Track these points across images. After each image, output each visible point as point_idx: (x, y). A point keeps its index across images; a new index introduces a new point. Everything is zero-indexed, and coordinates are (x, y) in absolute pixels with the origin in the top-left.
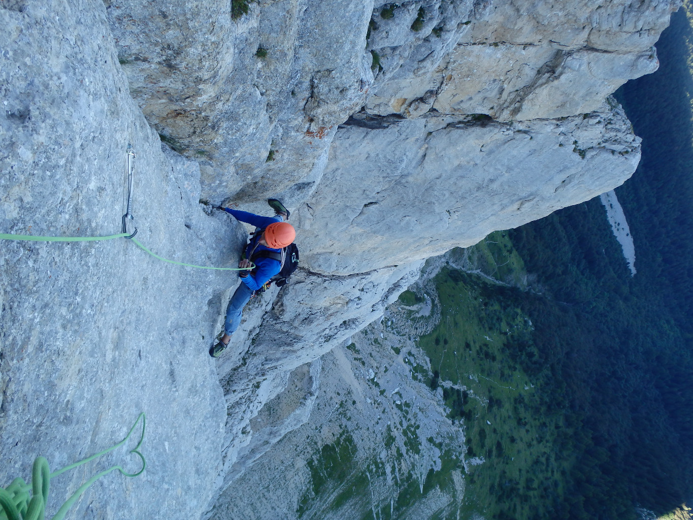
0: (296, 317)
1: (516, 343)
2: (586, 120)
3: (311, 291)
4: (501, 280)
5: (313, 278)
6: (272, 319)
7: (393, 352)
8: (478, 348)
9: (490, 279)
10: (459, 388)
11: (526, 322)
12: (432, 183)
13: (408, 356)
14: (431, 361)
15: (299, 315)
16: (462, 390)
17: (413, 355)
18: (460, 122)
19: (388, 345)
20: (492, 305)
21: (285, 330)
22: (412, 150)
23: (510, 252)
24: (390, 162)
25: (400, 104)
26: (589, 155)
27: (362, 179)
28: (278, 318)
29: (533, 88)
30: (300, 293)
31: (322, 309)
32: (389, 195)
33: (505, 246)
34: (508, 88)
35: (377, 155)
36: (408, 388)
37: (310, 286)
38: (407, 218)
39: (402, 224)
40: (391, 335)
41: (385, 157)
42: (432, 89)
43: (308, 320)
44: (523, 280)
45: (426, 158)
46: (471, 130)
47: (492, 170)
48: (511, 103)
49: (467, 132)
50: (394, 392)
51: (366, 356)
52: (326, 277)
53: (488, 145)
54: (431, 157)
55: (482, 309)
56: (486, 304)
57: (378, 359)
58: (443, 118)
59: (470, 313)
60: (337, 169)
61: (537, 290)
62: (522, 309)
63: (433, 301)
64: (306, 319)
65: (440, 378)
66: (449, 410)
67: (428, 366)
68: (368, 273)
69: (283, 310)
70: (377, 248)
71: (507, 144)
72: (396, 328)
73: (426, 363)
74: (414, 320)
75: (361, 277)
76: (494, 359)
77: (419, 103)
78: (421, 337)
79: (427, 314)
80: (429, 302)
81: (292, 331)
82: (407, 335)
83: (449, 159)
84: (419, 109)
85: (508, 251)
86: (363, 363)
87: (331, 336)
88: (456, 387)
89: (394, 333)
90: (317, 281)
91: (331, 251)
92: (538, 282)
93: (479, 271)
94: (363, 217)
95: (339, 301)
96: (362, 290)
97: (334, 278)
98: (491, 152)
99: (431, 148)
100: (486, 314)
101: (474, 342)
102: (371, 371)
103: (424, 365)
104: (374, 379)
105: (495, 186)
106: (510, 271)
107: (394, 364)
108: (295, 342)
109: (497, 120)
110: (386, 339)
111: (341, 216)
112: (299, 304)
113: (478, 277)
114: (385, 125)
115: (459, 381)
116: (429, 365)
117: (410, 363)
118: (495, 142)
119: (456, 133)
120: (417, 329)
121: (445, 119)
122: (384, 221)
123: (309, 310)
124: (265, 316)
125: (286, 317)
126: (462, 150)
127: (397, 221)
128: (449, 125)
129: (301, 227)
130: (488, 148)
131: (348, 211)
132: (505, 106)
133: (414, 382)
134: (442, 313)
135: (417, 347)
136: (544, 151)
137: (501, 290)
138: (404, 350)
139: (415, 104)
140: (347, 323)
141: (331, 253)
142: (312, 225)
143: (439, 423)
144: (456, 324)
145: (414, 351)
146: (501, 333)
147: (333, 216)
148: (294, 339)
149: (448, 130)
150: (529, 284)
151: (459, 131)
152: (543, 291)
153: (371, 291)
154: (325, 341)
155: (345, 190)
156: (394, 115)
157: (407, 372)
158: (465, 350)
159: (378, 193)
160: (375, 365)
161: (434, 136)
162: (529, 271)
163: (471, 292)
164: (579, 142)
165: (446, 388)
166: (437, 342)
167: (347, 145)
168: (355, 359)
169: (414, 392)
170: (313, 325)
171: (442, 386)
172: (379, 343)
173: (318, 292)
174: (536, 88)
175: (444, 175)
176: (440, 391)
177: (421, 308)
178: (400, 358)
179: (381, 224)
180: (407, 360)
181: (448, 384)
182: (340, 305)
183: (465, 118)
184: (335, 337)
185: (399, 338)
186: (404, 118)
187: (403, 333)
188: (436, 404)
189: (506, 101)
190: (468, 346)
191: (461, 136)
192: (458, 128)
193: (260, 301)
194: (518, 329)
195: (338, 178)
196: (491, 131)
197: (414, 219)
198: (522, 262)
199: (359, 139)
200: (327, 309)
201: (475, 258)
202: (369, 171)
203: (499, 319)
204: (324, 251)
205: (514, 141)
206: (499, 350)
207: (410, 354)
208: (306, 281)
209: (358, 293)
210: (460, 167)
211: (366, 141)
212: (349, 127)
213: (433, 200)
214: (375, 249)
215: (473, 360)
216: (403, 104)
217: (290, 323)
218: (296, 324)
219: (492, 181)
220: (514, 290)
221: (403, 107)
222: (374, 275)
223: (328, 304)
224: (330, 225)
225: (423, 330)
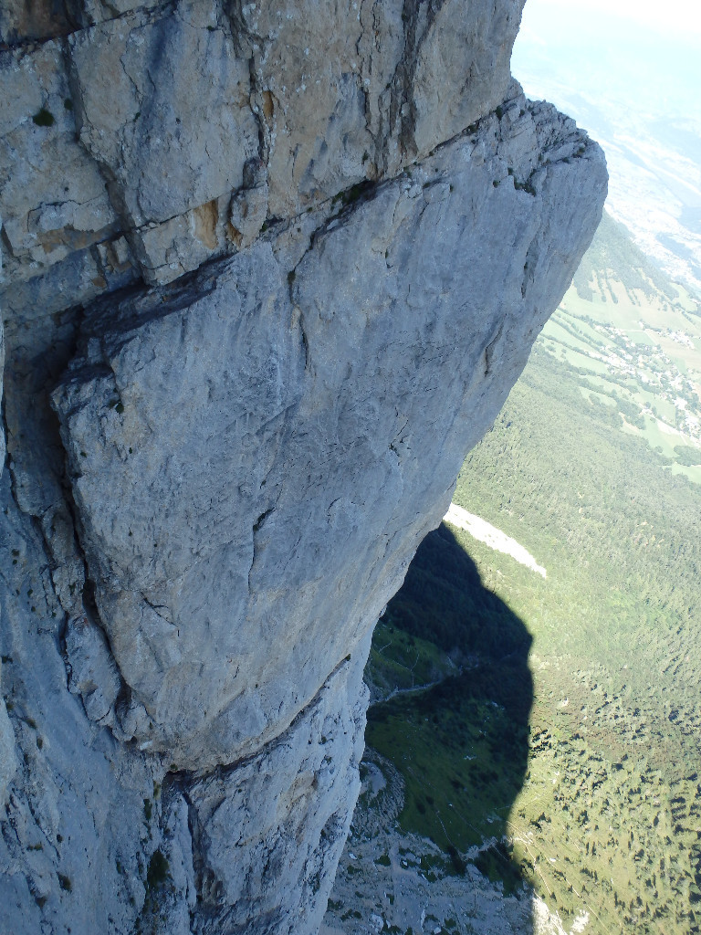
0: (248, 878)
1: (500, 738)
2: (504, 117)
3: (245, 807)
4: (427, 682)
5: (237, 775)
6: (209, 921)
7: (381, 867)
8: (468, 778)
9: (415, 690)
10: (488, 847)
11: (490, 707)
12: (343, 394)
13: (402, 857)
14: (432, 839)
15: (251, 870)
16: (494, 845)
17: (408, 851)
18: (328, 221)
19: (369, 863)
20: (442, 716)
21: (243, 921)
22: (279, 335)
23: (412, 643)
24: (255, 384)
25: (210, 225)
26: (538, 186)
27: (224, 460)
28: (220, 908)
29: (413, 53)
30: (231, 826)
31: (283, 829)
32: (284, 476)
33: (402, 641)
34: (375, 86)
35: (226, 375)
36: (434, 900)
37: (239, 796)
38: (336, 504)
39: (334, 524)
40: (362, 847)
41: (241, 375)
42: (249, 156)
43: (271, 868)
44: (449, 664)
45: (310, 342)
46: (355, 218)
47: (422, 301)
48: (392, 121)
49: (352, 228)
50: (422, 922)
51: (354, 902)
52: (256, 755)
53: (393, 245)
54: (316, 331)
55: (437, 729)
56: (436, 720)
57: (371, 892)
58: (297, 226)
59: (428, 744)
60: (168, 460)
61: (471, 664)
62: (475, 696)
63: (377, 763)
64: (266, 868)
65: (459, 853)
66: (501, 888)
67: (435, 849)
68: (317, 700)
69: (220, 885)
70: (312, 623)
71: (422, 223)
72: (362, 831)
73: (429, 847)
74: (372, 805)
75: (310, 714)
76: (495, 777)
77: (244, 195)
78: (399, 819)
79: (383, 784)
80: (374, 768)
81: (257, 912)
82: (381, 831)
83: (348, 315)
84: (251, 210)
85: (409, 644)
86: (358, 915)
87: (317, 875)
88: (485, 848)
89: (364, 841)
90: (247, 776)
91: (239, 690)
92: (465, 654)
93: (396, 691)
94: (264, 557)
95: (299, 792)
96: (324, 741)
97: (270, 747)
98: (405, 257)
99: (308, 308)
100: (444, 731)
101: (460, 775)
102: (374, 917)
103: (429, 851)
104: (386, 925)
105: (439, 336)
106: (428, 664)
107: (395, 882)
108: (273, 928)
109: (385, 177)
110: (360, 857)
111: (225, 583)
112: (238, 850)
113: (403, 697)
114: (207, 285)
115: (482, 837)
116: (435, 846)
117: (411, 864)
118: (401, 232)
119: (334, 242)
120: (386, 812)
121: (301, 225)
122: (302, 542)
123: (261, 847)
124: (195, 924)
125: (232, 894)
126: (360, 280)
127: (324, 525)
128: (313, 238)
129: (165, 666)
130: (396, 251)
131: (233, 559)
132: (385, 132)
133: (434, 885)
134: (399, 769)
135: (405, 835)
136: (479, 207)
137: (437, 692)
138: (393, 853)
139: (240, 203)
140: (326, 832)
141: (242, 693)
142: (181, 647)
143: (504, 914)
144: (423, 769)
145: (405, 844)
146: (477, 740)
147: (211, 595)
148: (268, 924)
149: (317, 246)
150: (459, 664)
151: (339, 232)
152: (477, 660)
153: (336, 733)
154: (315, 891)
155: (205, 504)
156: (210, 261)
157: (418, 880)
158: (458, 793)
159: (264, 483)
160: (372, 904)
161: (302, 278)
162: (448, 650)
163: (410, 719)
164: (515, 169)
165: (476, 859)
166: (421, 809)
167: (160, 378)
168: (344, 918)
169: (445, 899)
170: (284, 869)
171: (470, 861)
172: (357, 870)
173: (260, 798)
174: (418, 48)
175: (354, 363)
176: (472, 869)
177: (371, 783)
178: (396, 869)
179: (300, 553)
180: (406, 864)
181: (473, 853)
182: (304, 799)
183: (332, 208)
184: (323, 872)
185: (374, 842)
186: (233, 254)
187: (375, 830)
188: (480, 891)
189: (381, 119)
190: (456, 785)
191: (345, 243)
192: (331, 230)
193: (173, 889)
194: (488, 721)
195: (181, 479)
196: (389, 199)
197: (348, 502)
198: (433, 645)
199: (175, 350)
200: (288, 823)
201: (381, 678)
202: (228, 429)
203: (463, 726)
204: (228, 698)
205: (429, 208)
206: (491, 762)
207: (402, 851)
208: (227, 793)
209: (320, 751)
210: (370, 326)
211: (191, 346)
212: (141, 329)
213: (362, 432)
214: (308, 628)
215: (475, 797)
216: (215, 224)
217: (246, 899)
218: (256, 890)
219: (430, 327)
220: (449, 681)
221: (219, 230)
222: (327, 697)
223: (283, 814)
224: (215, 622)
225: (395, 807)
